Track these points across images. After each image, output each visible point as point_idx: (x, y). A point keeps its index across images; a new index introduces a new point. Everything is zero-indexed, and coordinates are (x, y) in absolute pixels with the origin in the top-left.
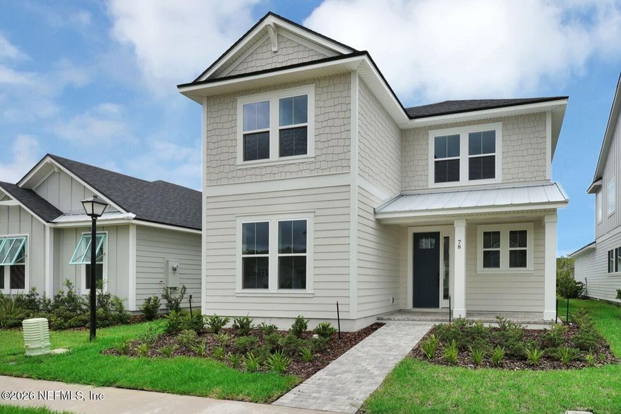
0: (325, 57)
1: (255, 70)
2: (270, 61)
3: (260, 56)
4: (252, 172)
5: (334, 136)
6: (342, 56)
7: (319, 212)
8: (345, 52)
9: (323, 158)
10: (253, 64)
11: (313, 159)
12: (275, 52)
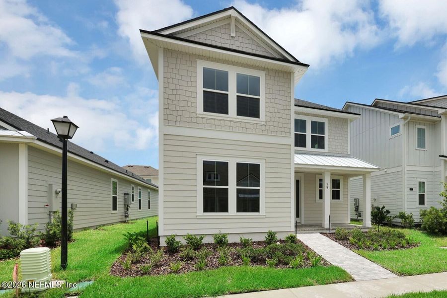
0: (273, 57)
1: (214, 43)
2: (227, 41)
3: (220, 35)
4: (213, 122)
5: (279, 111)
6: (288, 61)
7: (268, 160)
8: (292, 60)
9: (271, 123)
10: (212, 38)
11: (264, 123)
12: (232, 37)
